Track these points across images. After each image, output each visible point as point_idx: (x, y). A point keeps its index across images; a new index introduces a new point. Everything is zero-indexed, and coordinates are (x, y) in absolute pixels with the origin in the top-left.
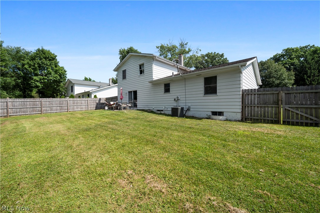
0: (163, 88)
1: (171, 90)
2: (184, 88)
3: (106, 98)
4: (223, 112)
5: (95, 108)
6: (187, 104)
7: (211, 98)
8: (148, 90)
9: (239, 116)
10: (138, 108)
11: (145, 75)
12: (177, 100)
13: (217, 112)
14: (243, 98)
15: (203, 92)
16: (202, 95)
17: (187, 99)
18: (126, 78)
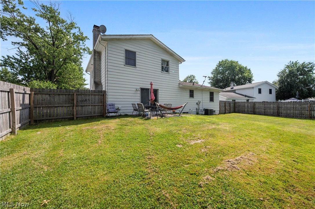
0: (188, 94)
1: (194, 96)
2: (202, 96)
7: (212, 103)
9: (218, 112)
11: (170, 75)
12: (199, 104)
14: (220, 104)
15: (209, 100)
16: (209, 102)
17: (203, 103)
18: (137, 66)
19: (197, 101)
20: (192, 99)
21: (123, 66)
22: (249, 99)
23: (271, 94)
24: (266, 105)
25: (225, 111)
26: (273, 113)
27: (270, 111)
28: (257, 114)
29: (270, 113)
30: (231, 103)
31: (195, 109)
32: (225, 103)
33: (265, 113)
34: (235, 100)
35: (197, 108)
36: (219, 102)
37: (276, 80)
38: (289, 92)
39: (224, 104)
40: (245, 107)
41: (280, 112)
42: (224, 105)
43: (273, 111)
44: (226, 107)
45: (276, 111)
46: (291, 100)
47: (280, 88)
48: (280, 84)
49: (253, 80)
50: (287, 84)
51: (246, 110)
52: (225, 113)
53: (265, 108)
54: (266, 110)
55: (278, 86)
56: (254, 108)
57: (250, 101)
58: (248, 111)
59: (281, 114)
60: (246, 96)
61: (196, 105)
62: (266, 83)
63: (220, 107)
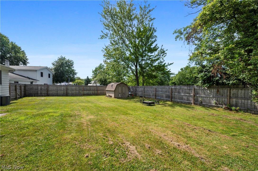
22: (33, 82)
23: (50, 78)
24: (58, 87)
25: (16, 96)
26: (64, 94)
27: (61, 92)
28: (50, 96)
29: (61, 94)
30: (22, 85)
32: (16, 86)
33: (57, 94)
34: (18, 82)
36: (8, 85)
37: (51, 67)
38: (62, 77)
39: (14, 87)
40: (38, 90)
41: (68, 93)
42: (14, 89)
43: (64, 92)
44: (17, 91)
45: (65, 92)
46: (64, 83)
47: (55, 74)
48: (55, 71)
49: (28, 63)
50: (61, 72)
51: (39, 92)
53: (57, 90)
54: (58, 92)
55: (54, 73)
56: (48, 91)
57: (34, 83)
58: (41, 93)
59: (69, 94)
60: (29, 78)
62: (46, 68)
63: (10, 92)
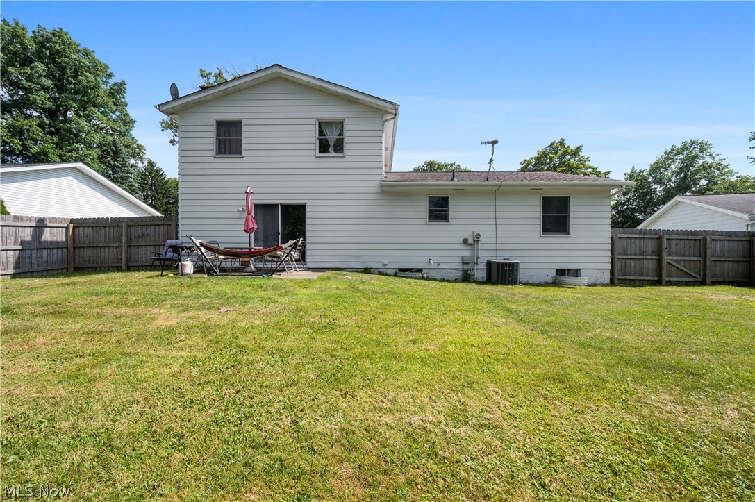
0: (423, 208)
1: (451, 215)
2: (493, 215)
3: (72, 221)
4: (580, 269)
5: (12, 266)
6: (500, 253)
7: (556, 240)
8: (363, 209)
9: (606, 277)
10: (309, 265)
11: (347, 159)
12: (472, 242)
13: (565, 270)
14: (612, 244)
15: (539, 227)
16: (537, 234)
17: (499, 240)
18: (244, 153)
19: (468, 235)
20: (439, 227)
21: (212, 159)
25: (660, 275)
31: (459, 260)
32: (660, 239)
35: (463, 257)
39: (650, 244)
42: (650, 249)
44: (668, 258)
52: (658, 282)
61: (463, 247)
